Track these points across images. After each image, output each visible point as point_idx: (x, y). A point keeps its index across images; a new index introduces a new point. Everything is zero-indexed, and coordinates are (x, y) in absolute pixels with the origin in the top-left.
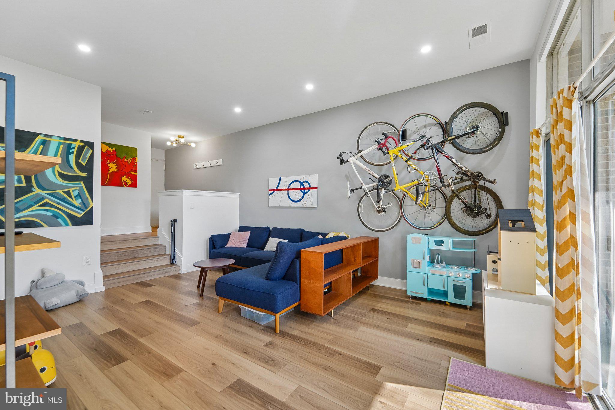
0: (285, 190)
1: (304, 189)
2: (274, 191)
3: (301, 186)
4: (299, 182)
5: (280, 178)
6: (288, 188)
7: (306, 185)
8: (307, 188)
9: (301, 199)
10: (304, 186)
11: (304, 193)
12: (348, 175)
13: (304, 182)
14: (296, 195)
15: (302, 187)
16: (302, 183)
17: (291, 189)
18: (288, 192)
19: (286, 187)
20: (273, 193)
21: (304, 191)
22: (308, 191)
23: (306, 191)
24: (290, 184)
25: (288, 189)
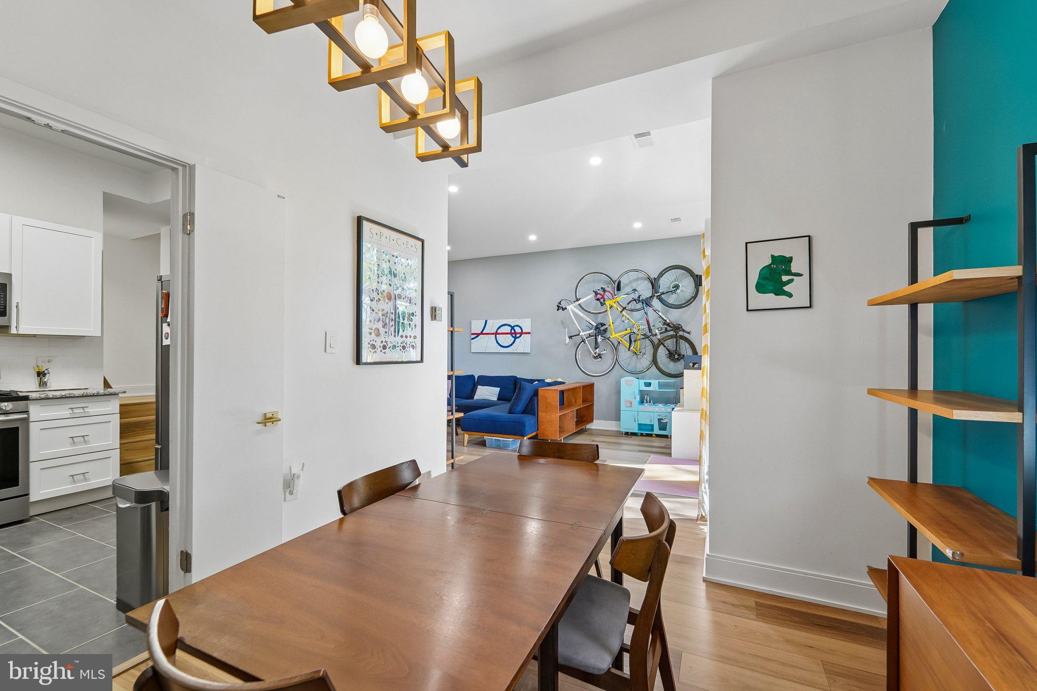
0: (493, 334)
1: (515, 334)
2: (478, 335)
3: (511, 330)
4: (509, 325)
5: (486, 321)
6: (496, 332)
7: (518, 330)
8: (519, 333)
9: (511, 345)
10: (515, 330)
11: (515, 338)
12: (564, 321)
13: (514, 326)
14: (507, 340)
15: (513, 331)
16: (513, 328)
17: (499, 334)
18: (496, 336)
19: (494, 331)
20: (477, 337)
21: (516, 336)
22: (520, 336)
23: (518, 335)
24: (499, 328)
25: (496, 333)
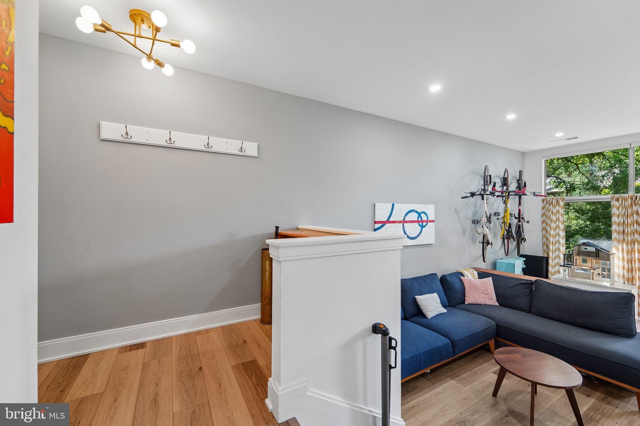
0: (400, 222)
1: (422, 223)
2: (384, 223)
3: (418, 218)
4: (417, 212)
5: (393, 205)
6: (404, 219)
7: (424, 217)
8: (426, 221)
9: (419, 235)
10: (421, 218)
11: (422, 227)
13: (421, 213)
14: (414, 229)
15: (420, 219)
16: (419, 214)
17: (407, 222)
18: (403, 225)
19: (402, 219)
20: (382, 226)
21: (422, 224)
22: (426, 225)
23: (424, 224)
24: (406, 215)
25: (404, 222)
